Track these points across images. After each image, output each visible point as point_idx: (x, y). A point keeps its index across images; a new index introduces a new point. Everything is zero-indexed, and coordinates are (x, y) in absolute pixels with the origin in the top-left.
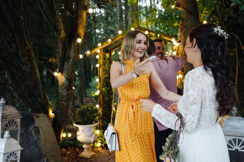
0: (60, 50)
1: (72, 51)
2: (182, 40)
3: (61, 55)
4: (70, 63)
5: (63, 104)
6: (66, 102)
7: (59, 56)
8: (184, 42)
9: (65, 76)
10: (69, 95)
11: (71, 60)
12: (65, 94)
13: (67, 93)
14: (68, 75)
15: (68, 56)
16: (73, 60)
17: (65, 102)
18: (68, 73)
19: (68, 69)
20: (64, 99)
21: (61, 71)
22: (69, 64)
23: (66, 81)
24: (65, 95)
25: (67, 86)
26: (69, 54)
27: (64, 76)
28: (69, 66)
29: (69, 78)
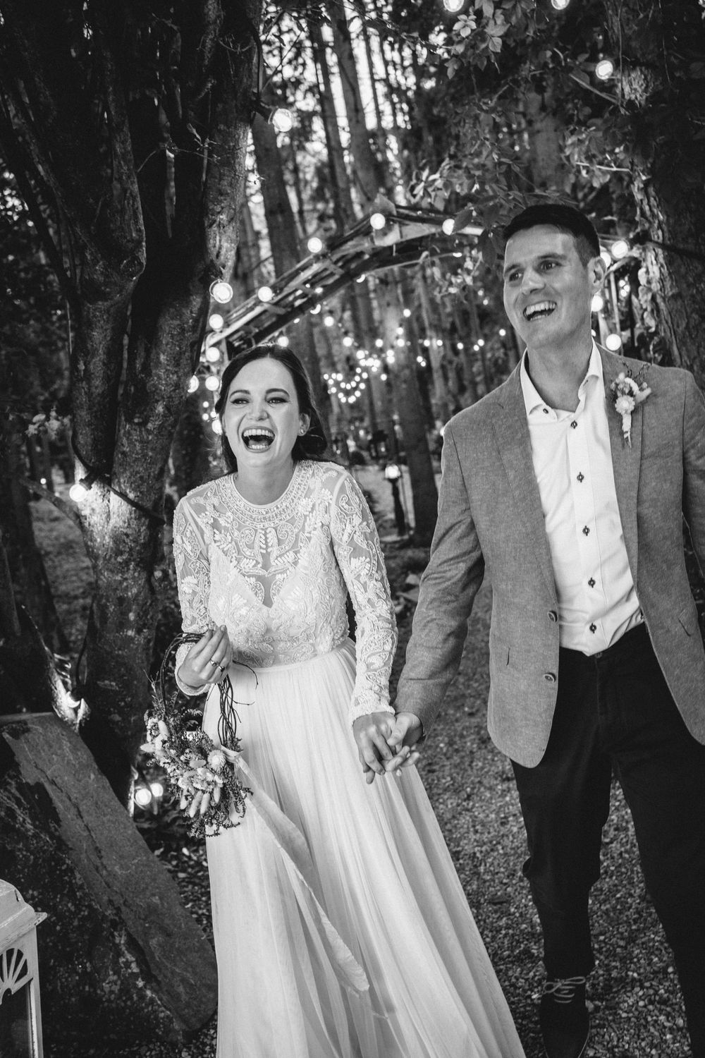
0: (96, 359)
1: (162, 357)
2: (660, 227)
3: (99, 391)
4: (150, 426)
5: (131, 639)
6: (144, 626)
7: (89, 394)
8: (666, 235)
9: (131, 496)
10: (152, 590)
11: (160, 409)
12: (135, 590)
13: (142, 582)
14: (144, 488)
15: (141, 386)
16: (167, 408)
17: (139, 631)
18: (141, 478)
19: (145, 456)
20: (132, 616)
21: (100, 474)
22: (149, 432)
23: (134, 524)
24: (137, 595)
25: (144, 546)
26: (149, 374)
27: (123, 495)
28: (148, 442)
29: (149, 505)
